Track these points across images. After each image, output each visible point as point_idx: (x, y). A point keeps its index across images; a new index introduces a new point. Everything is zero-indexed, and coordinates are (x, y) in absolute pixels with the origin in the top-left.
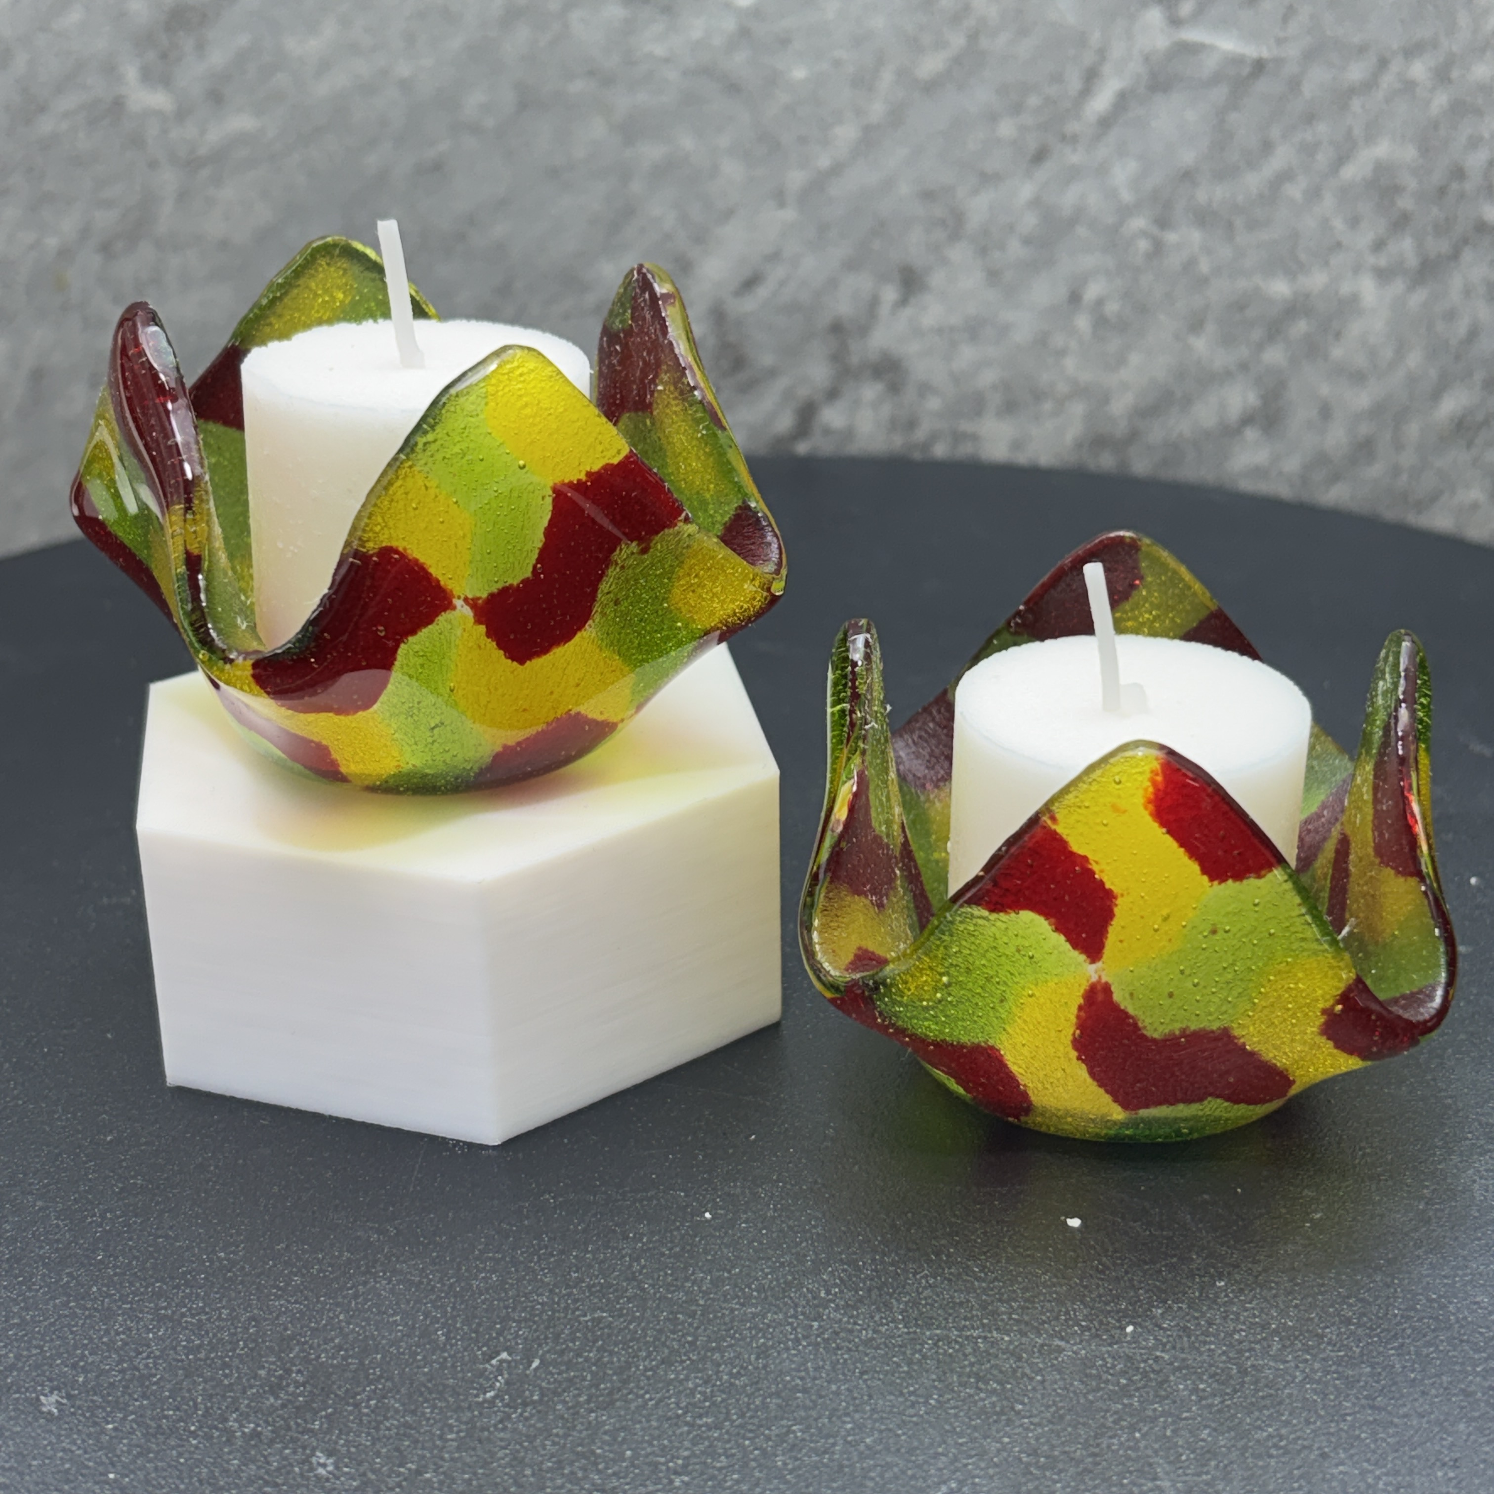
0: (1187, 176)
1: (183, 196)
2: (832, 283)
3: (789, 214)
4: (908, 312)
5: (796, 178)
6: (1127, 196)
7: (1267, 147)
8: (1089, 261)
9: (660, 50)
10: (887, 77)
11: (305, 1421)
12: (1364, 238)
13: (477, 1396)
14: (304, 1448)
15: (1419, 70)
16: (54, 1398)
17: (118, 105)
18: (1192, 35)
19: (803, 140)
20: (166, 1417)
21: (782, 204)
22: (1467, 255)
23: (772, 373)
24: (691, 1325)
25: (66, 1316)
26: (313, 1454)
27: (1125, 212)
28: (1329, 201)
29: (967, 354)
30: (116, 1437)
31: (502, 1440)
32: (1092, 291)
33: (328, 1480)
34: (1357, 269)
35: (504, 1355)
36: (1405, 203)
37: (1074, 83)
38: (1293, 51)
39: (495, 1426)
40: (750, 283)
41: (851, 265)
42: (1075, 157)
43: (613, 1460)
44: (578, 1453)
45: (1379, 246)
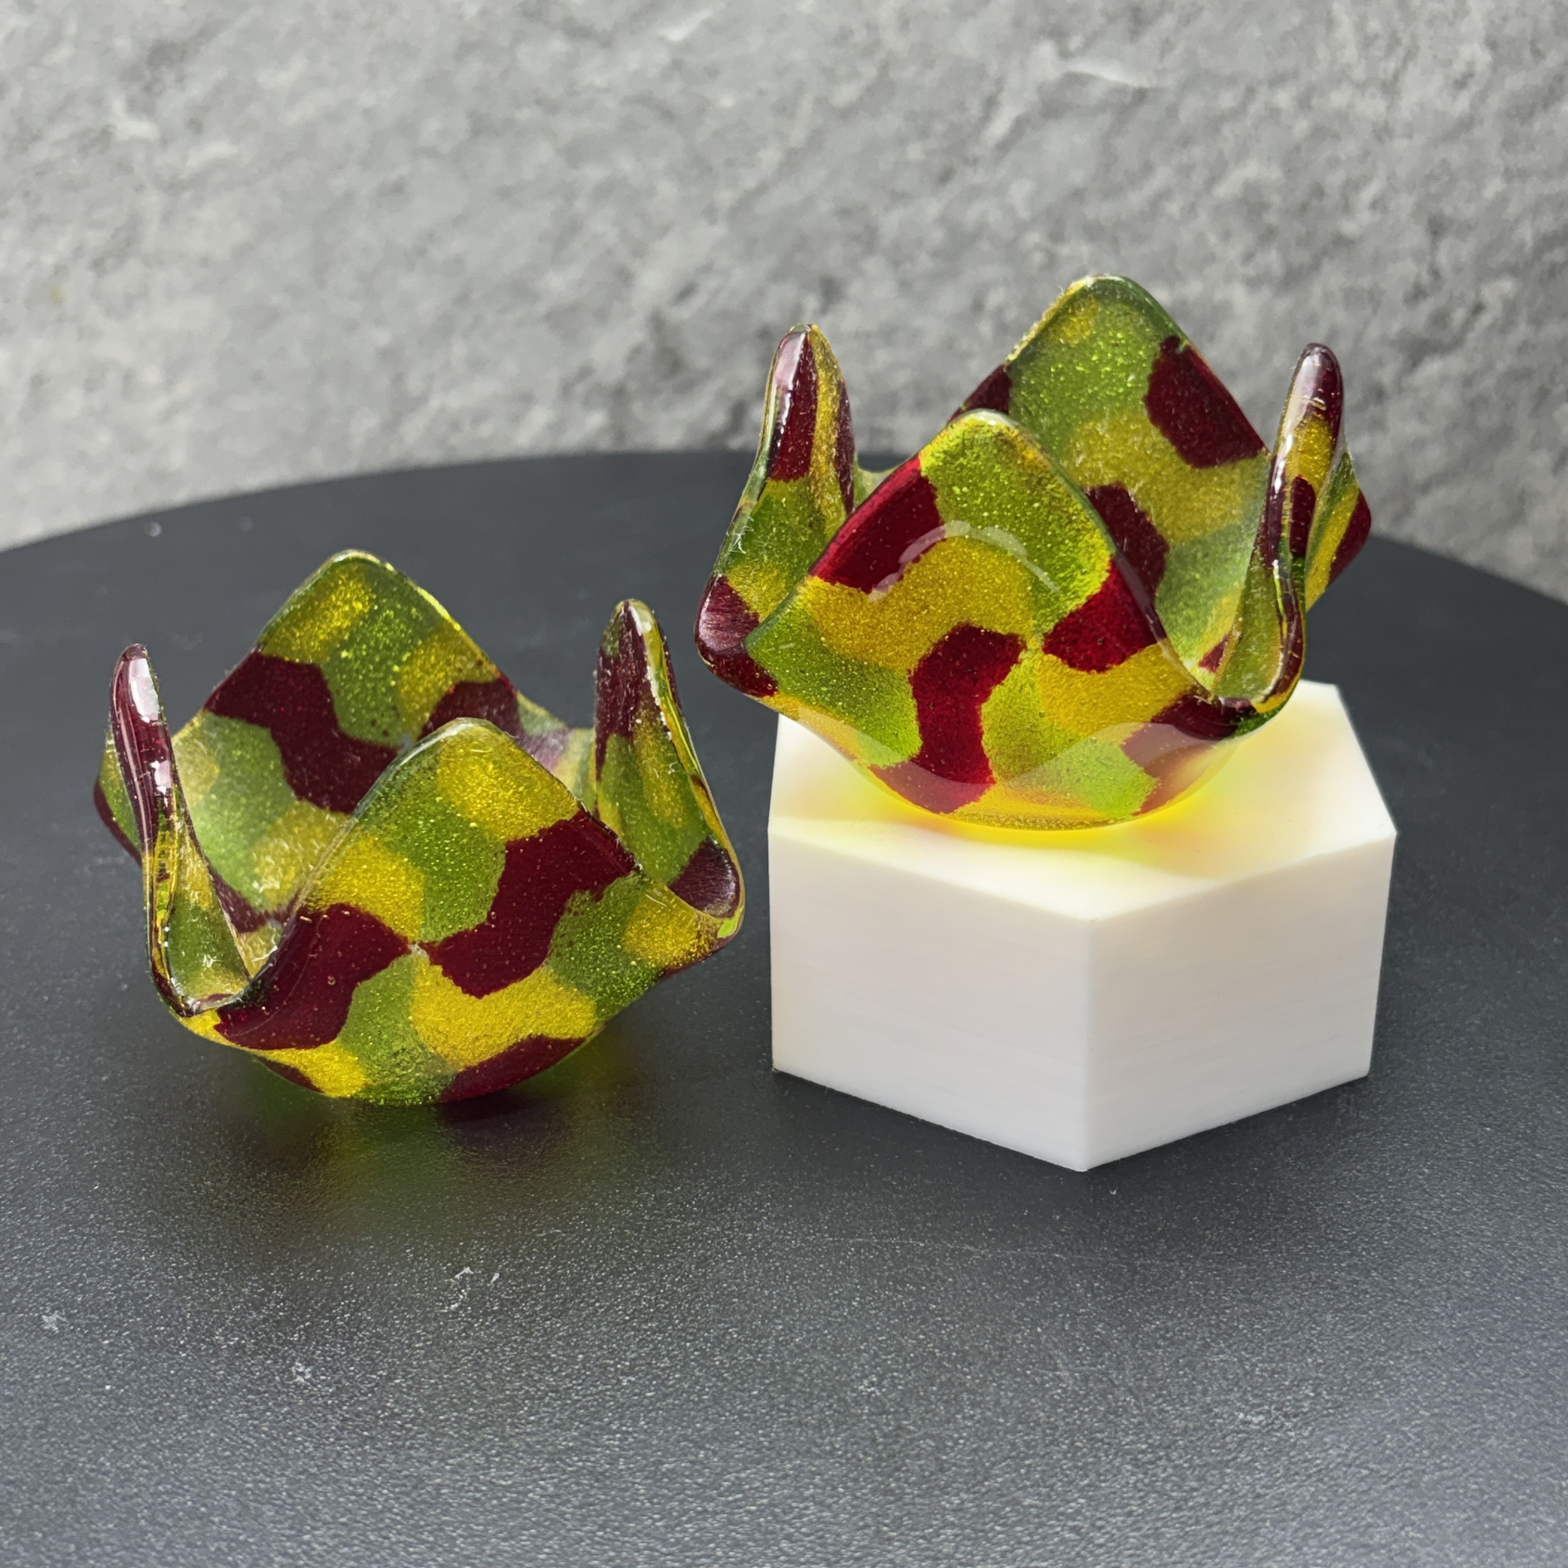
0: (1078, 195)
1: (167, 217)
2: (760, 293)
3: (720, 230)
4: (828, 319)
5: (726, 197)
6: (1024, 214)
7: (1148, 168)
8: (989, 272)
9: (599, 80)
10: (806, 105)
11: (285, 1334)
12: (1233, 252)
13: (443, 1307)
14: (284, 1358)
15: (1284, 98)
16: (55, 1317)
17: (106, 134)
18: (1082, 66)
19: (730, 163)
20: (158, 1333)
21: (713, 221)
22: (1327, 266)
23: (707, 375)
24: (637, 1238)
25: (65, 1242)
26: (292, 1365)
27: (1022, 227)
28: (1203, 217)
29: (882, 357)
30: (112, 1352)
31: (464, 1347)
32: (995, 298)
33: (306, 1387)
34: (1228, 278)
35: (467, 1270)
36: (1271, 218)
37: (975, 108)
38: (1170, 82)
39: (459, 1334)
40: (685, 293)
41: (777, 276)
42: (977, 177)
43: (566, 1363)
44: (534, 1358)
45: (1248, 257)
